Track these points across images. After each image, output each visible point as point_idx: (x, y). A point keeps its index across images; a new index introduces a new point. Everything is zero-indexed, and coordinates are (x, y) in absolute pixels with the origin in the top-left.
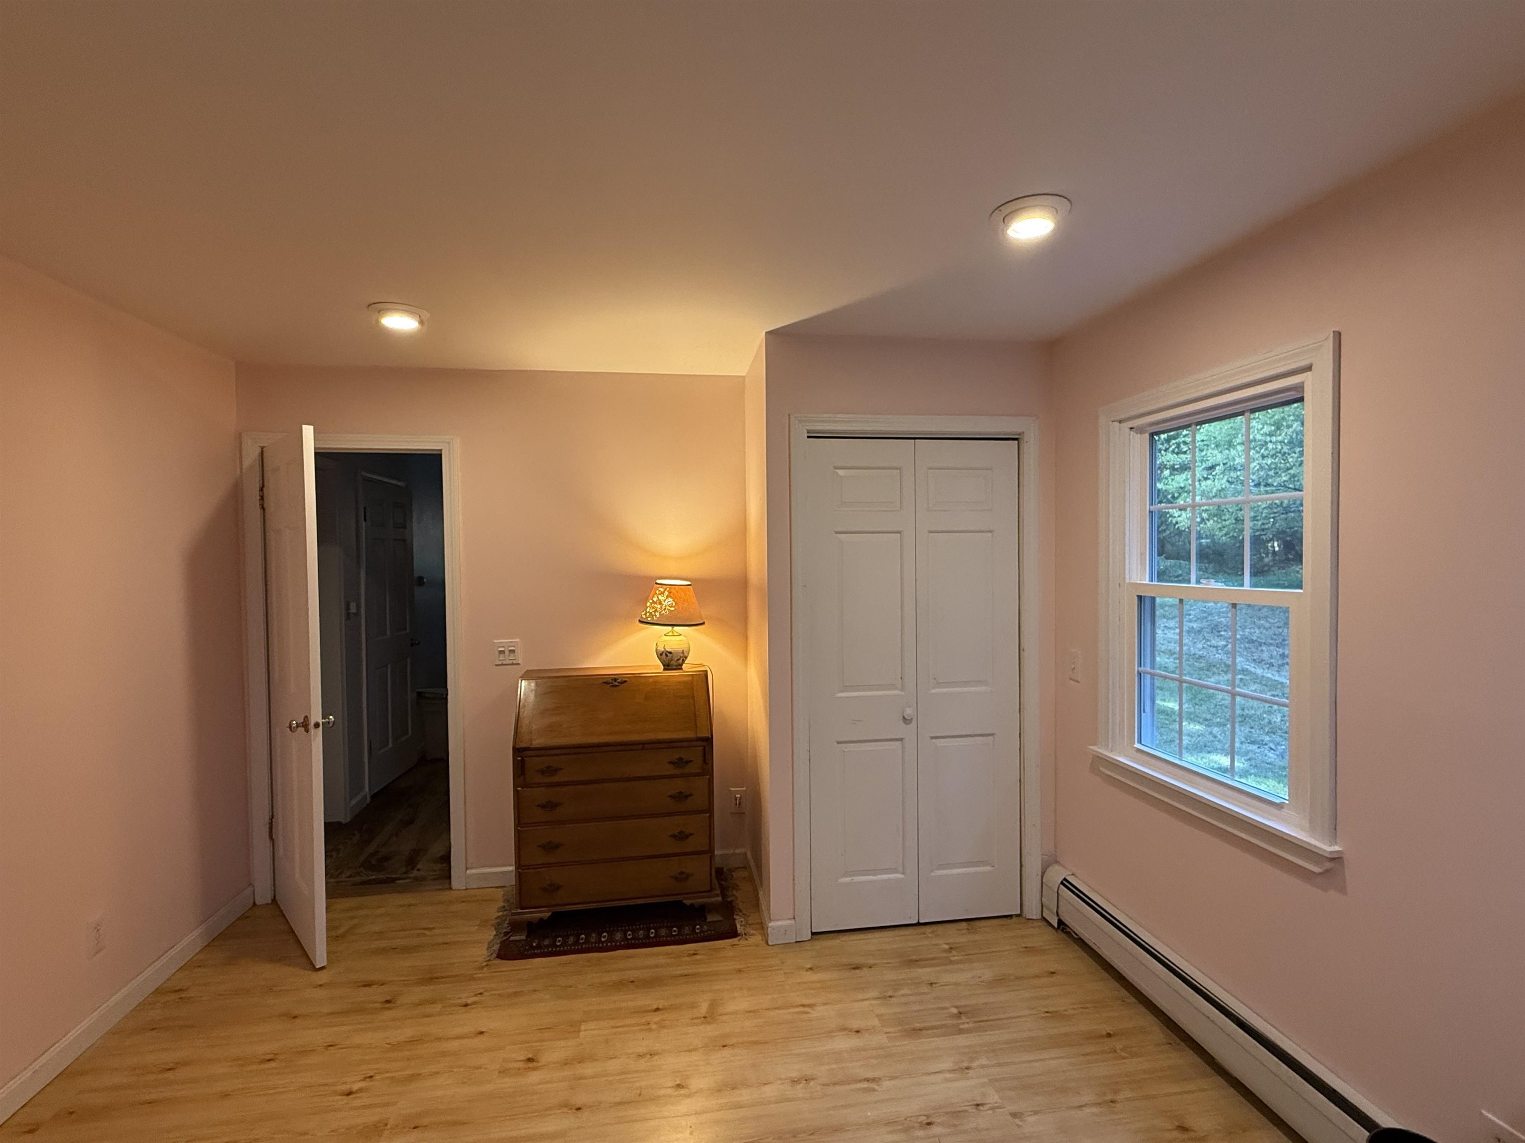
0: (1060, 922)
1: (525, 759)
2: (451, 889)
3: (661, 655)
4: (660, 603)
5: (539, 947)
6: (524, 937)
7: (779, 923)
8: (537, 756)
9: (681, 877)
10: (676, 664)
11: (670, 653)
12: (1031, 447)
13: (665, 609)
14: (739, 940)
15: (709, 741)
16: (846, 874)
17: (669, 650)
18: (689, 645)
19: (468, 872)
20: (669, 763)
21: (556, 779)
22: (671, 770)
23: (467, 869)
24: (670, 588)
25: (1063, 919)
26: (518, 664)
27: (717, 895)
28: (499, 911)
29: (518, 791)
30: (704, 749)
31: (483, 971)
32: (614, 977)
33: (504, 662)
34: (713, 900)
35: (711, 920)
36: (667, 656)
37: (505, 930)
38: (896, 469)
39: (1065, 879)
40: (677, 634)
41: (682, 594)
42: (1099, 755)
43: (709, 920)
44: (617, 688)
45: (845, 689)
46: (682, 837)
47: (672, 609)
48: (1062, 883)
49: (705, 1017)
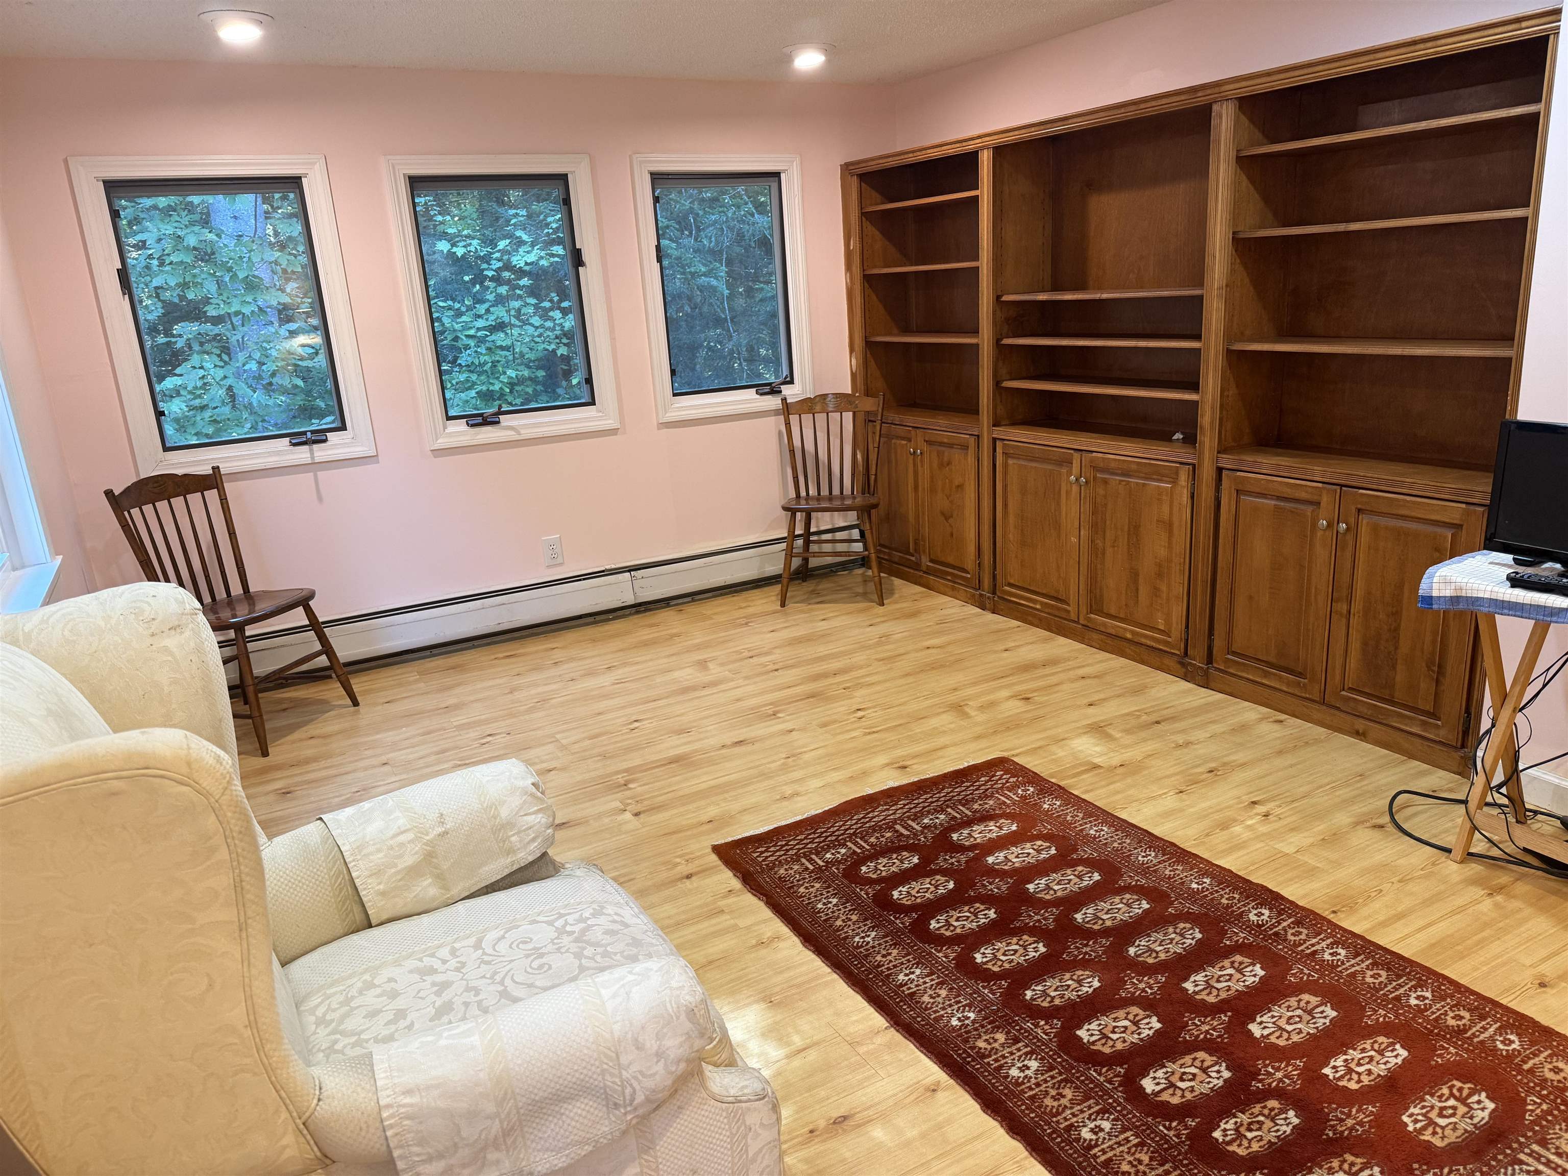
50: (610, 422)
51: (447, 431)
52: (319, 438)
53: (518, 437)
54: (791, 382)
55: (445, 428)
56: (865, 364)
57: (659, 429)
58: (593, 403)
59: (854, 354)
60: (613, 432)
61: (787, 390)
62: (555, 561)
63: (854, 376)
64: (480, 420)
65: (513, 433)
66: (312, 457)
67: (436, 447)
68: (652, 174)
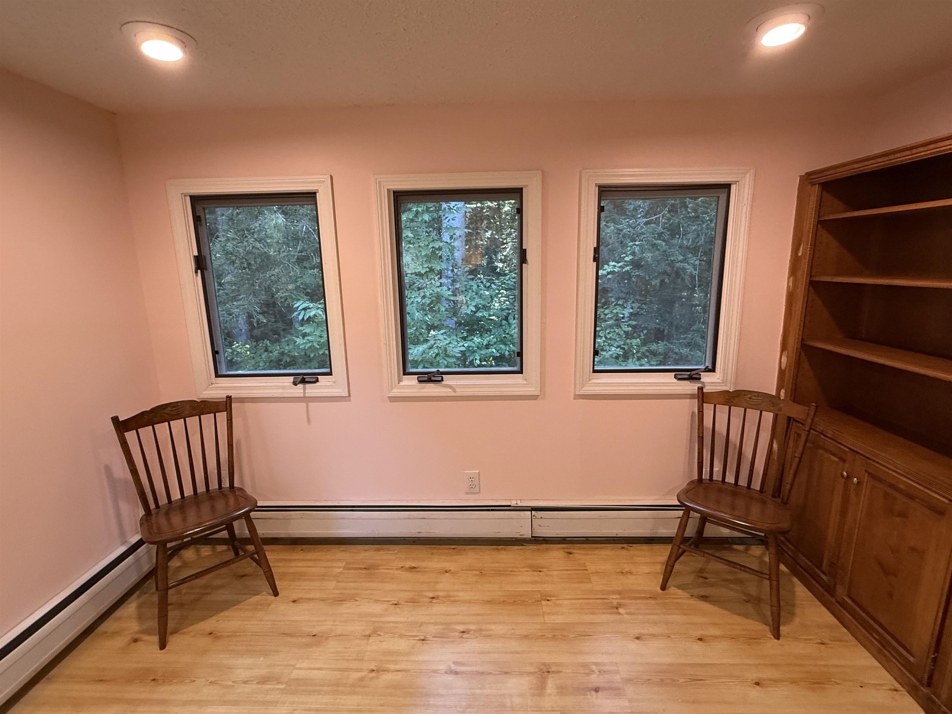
50: (533, 389)
51: (401, 384)
52: (313, 379)
53: (453, 394)
54: (713, 370)
55: (400, 381)
56: (798, 363)
57: (575, 399)
58: (521, 372)
59: (785, 353)
60: (534, 397)
61: (706, 378)
62: (473, 489)
63: (782, 373)
64: (426, 377)
65: (450, 390)
66: (304, 393)
67: (391, 394)
68: (600, 187)
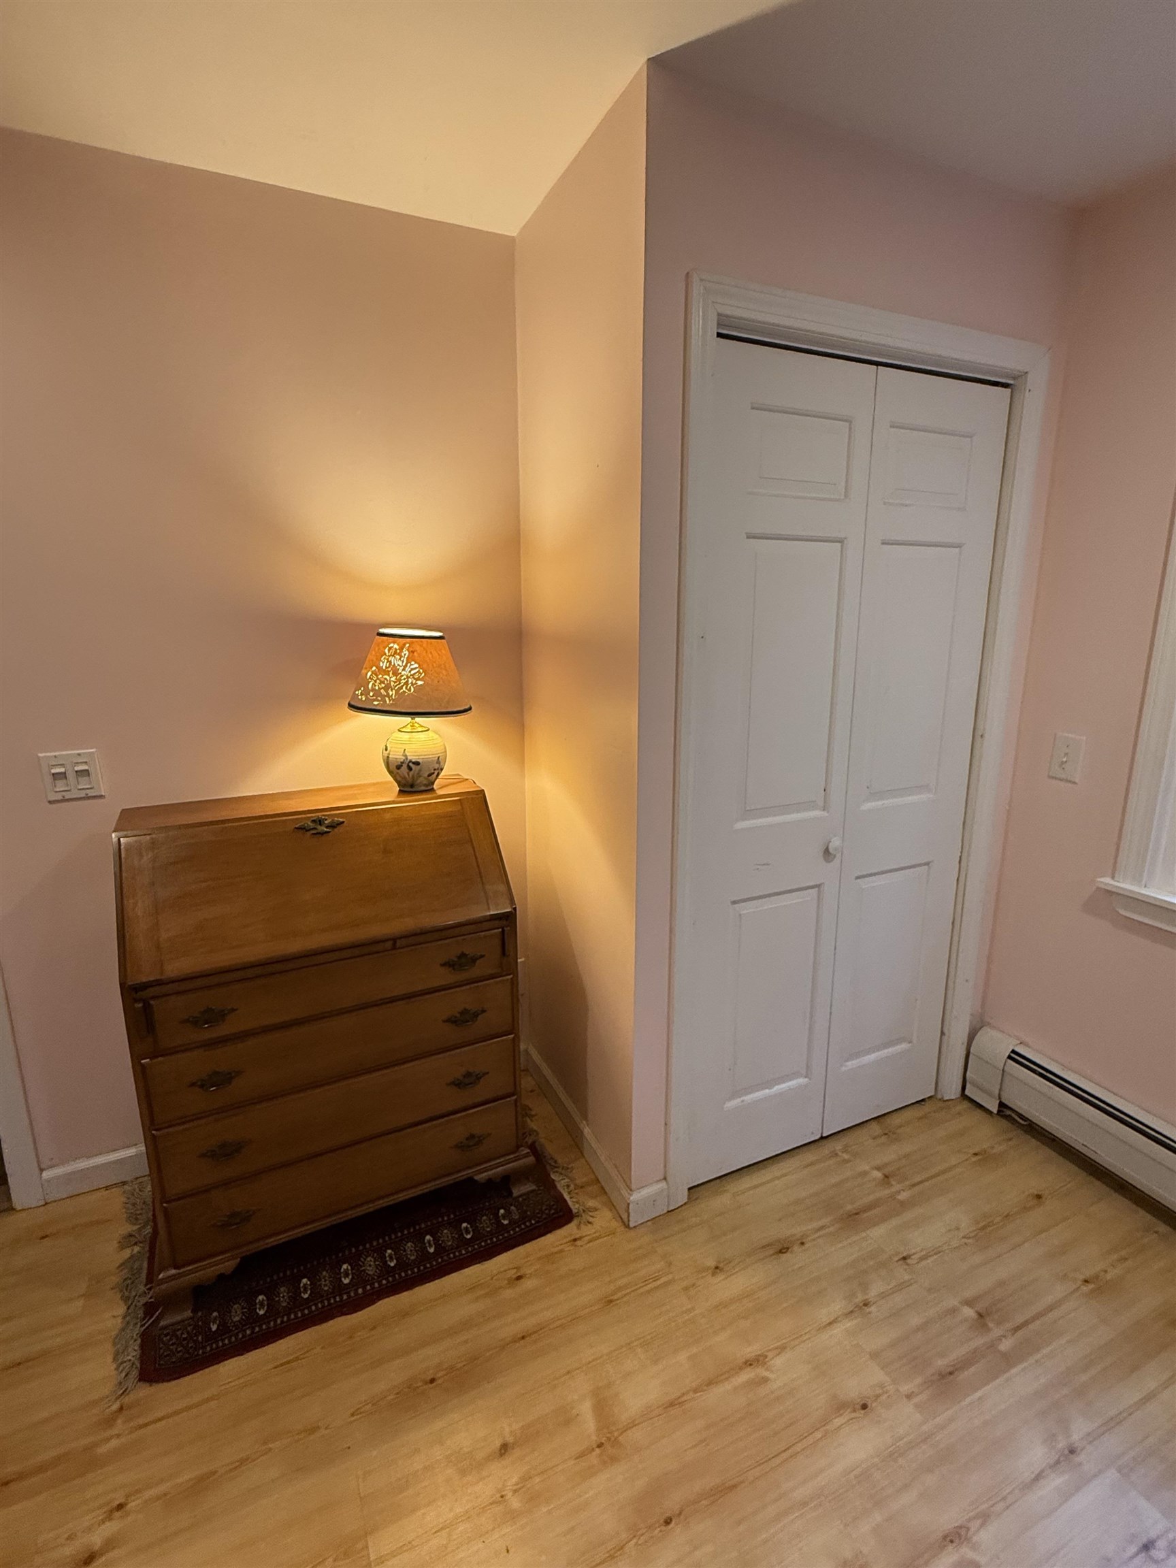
0: (1002, 1105)
1: (152, 1002)
2: (11, 1209)
3: (399, 767)
4: (396, 673)
5: (224, 1330)
6: (189, 1313)
7: (645, 1192)
8: (178, 993)
9: (473, 1141)
10: (425, 782)
11: (417, 763)
12: (1034, 401)
13: (406, 683)
14: (578, 1227)
15: (509, 919)
16: (734, 1095)
17: (414, 759)
18: (445, 748)
19: (45, 1175)
20: (443, 965)
21: (224, 1029)
22: (446, 977)
23: (42, 1170)
24: (411, 644)
25: (1006, 1102)
26: (101, 797)
27: (526, 1156)
28: (122, 1247)
29: (142, 1065)
30: (503, 931)
31: (115, 1431)
32: (393, 1375)
33: (68, 796)
34: (521, 1162)
35: (519, 1193)
36: (410, 769)
37: (144, 1300)
38: (846, 421)
39: (1013, 1051)
40: (420, 729)
41: (435, 654)
42: (1109, 888)
43: (516, 1192)
44: (324, 838)
45: (747, 814)
46: (467, 1081)
47: (420, 683)
48: (1010, 1057)
49: (600, 1446)
